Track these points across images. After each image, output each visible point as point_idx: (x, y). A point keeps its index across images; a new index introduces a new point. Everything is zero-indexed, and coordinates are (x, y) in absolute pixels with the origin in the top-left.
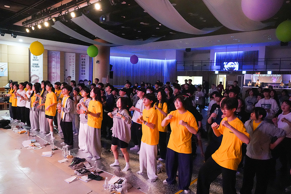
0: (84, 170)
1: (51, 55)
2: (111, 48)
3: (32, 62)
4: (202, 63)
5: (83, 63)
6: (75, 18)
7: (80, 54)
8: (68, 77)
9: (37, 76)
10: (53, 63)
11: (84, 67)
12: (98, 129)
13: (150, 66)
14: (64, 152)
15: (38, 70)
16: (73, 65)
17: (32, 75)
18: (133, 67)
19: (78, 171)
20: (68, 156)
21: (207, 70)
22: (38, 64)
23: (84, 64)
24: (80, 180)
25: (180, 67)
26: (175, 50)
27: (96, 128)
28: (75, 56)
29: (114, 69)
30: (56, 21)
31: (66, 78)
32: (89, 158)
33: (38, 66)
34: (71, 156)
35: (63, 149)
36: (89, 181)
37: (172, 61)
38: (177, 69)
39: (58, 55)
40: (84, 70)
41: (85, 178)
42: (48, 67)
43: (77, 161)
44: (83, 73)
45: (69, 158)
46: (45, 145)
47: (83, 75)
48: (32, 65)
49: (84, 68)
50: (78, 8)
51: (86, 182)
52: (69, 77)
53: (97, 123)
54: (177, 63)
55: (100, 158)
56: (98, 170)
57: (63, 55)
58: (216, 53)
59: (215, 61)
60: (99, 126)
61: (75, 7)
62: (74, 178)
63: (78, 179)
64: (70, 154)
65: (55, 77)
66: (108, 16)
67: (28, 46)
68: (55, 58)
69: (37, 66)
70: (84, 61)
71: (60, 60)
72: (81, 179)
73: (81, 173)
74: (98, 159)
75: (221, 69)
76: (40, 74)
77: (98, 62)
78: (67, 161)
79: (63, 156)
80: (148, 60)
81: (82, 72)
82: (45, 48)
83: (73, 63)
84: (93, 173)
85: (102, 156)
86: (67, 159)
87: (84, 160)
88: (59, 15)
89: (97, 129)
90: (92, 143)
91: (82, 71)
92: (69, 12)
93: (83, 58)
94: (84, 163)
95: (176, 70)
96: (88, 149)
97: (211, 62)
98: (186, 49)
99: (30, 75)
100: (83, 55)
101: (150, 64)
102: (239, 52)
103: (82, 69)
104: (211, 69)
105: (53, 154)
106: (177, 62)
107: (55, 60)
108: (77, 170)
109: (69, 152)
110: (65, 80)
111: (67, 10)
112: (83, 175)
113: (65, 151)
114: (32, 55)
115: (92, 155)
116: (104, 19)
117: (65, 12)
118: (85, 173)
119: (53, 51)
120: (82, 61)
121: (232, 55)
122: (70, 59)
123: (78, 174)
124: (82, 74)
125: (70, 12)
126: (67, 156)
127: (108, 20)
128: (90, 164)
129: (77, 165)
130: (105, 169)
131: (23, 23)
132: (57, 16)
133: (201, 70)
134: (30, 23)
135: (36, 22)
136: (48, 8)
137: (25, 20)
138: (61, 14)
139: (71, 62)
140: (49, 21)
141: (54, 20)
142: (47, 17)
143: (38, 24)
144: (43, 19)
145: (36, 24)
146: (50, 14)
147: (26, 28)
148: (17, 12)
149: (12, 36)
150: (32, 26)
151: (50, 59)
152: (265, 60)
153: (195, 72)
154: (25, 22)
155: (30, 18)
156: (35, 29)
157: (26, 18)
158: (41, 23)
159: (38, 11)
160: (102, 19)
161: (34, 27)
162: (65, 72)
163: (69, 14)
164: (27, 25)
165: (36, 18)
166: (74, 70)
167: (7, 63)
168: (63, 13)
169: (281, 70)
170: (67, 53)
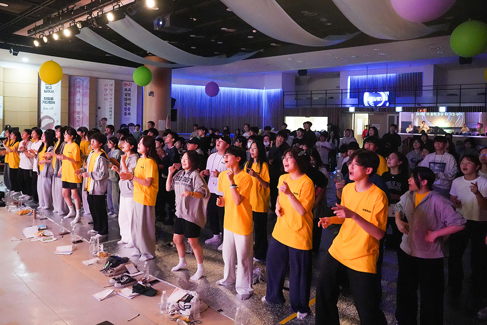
0: (125, 279)
1: (75, 83)
2: (172, 70)
3: (43, 95)
4: (326, 93)
6: (113, 22)
7: (122, 81)
8: (103, 119)
9: (50, 118)
10: (78, 97)
11: (128, 102)
12: (151, 207)
14: (92, 246)
15: (52, 108)
16: (111, 99)
17: (42, 116)
18: (211, 101)
19: (116, 280)
20: (100, 253)
21: (335, 106)
22: (52, 99)
23: (128, 97)
24: (119, 296)
25: (289, 101)
26: (281, 73)
27: (147, 204)
28: (114, 85)
29: (178, 106)
30: (82, 28)
31: (100, 121)
32: (135, 257)
34: (104, 253)
36: (135, 297)
37: (276, 91)
38: (283, 105)
39: (86, 83)
40: (129, 108)
41: (128, 292)
42: (69, 104)
43: (115, 262)
44: (127, 112)
45: (101, 257)
46: (62, 235)
47: (128, 116)
48: (42, 99)
49: (129, 104)
50: (119, 5)
51: (130, 298)
52: (103, 120)
53: (148, 197)
54: (285, 94)
55: (153, 257)
56: (150, 277)
57: (94, 83)
58: (349, 77)
59: (349, 91)
60: (151, 202)
61: (114, 4)
62: (109, 291)
63: (115, 293)
64: (102, 251)
65: (81, 120)
66: (168, 19)
67: (37, 69)
68: (81, 87)
69: (51, 101)
70: (129, 92)
71: (89, 91)
72: (120, 294)
73: (120, 282)
74: (150, 259)
75: (358, 104)
76: (55, 114)
77: (151, 93)
78: (98, 262)
80: (235, 90)
82: (65, 72)
83: (110, 97)
84: (141, 283)
85: (157, 253)
86: (98, 259)
87: (126, 260)
89: (148, 207)
90: (139, 230)
91: (125, 109)
92: (104, 12)
93: (128, 87)
94: (126, 266)
96: (134, 241)
97: (342, 93)
98: (299, 71)
99: (39, 116)
100: (128, 83)
102: (388, 75)
103: (126, 105)
104: (342, 104)
105: (75, 250)
106: (283, 94)
107: (81, 91)
108: (114, 277)
109: (102, 246)
110: (97, 124)
111: (100, 10)
112: (125, 287)
113: (94, 245)
114: (43, 84)
115: (140, 252)
116: (161, 23)
117: (98, 13)
118: (128, 283)
119: (78, 77)
120: (126, 92)
121: (377, 81)
122: (106, 90)
123: (116, 285)
124: (125, 114)
125: (106, 13)
126: (98, 253)
127: (168, 24)
128: (136, 267)
129: (115, 269)
130: (162, 276)
131: (29, 32)
132: (84, 18)
133: (324, 106)
134: (40, 32)
135: (51, 30)
136: (70, 7)
137: (32, 26)
138: (91, 15)
139: (107, 95)
140: (71, 28)
141: (79, 26)
142: (68, 21)
143: (53, 33)
144: (62, 24)
145: (50, 33)
146: (73, 15)
147: (34, 39)
148: (20, 14)
149: (11, 52)
150: (43, 36)
151: (72, 90)
152: (433, 88)
153: (315, 109)
154: (32, 30)
155: (40, 23)
156: (48, 40)
157: (34, 24)
158: (58, 30)
159: (54, 12)
160: (158, 24)
161: (47, 37)
162: (96, 111)
163: (104, 15)
164: (35, 34)
165: (50, 22)
166: (111, 108)
167: (2, 97)
168: (95, 14)
169: (462, 105)
170: (100, 80)
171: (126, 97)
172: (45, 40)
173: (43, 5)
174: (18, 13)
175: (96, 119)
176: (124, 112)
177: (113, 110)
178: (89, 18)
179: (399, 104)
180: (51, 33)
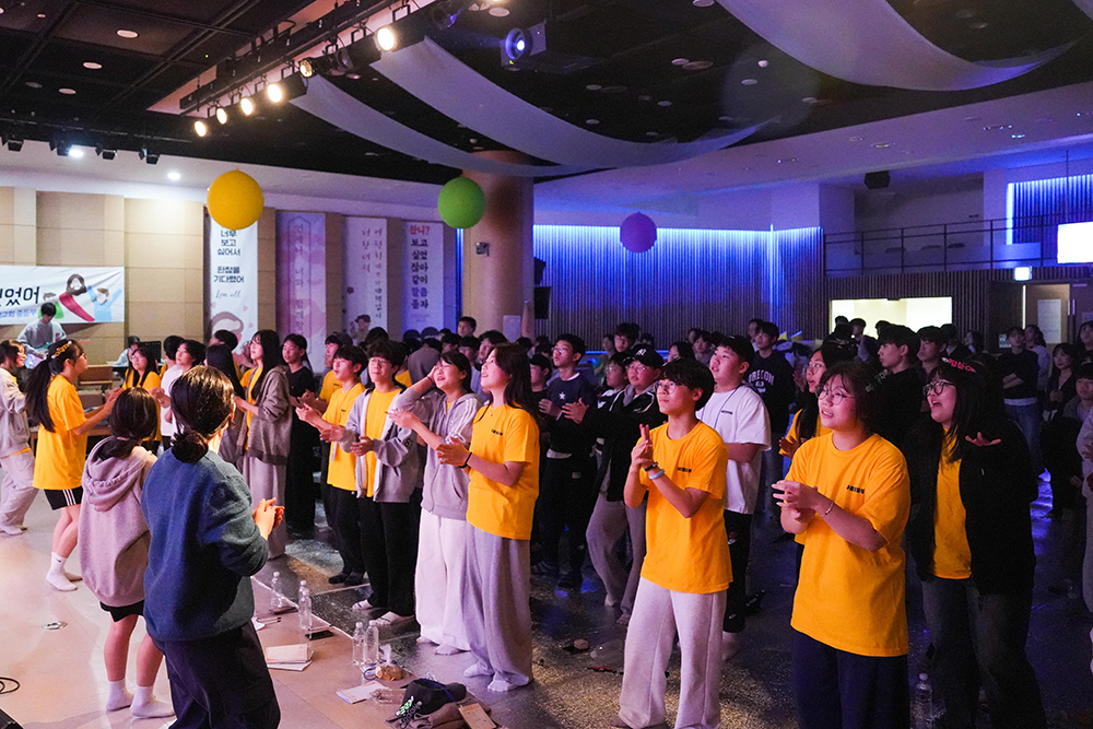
1: (291, 229)
3: (216, 261)
5: (416, 258)
6: (394, 50)
7: (405, 220)
8: (359, 317)
9: (234, 318)
10: (300, 263)
11: (421, 273)
12: (519, 542)
14: (361, 649)
15: (237, 293)
16: (379, 266)
17: (214, 312)
20: (383, 670)
22: (237, 270)
23: (421, 262)
27: (511, 535)
28: (384, 232)
30: (314, 75)
31: (352, 322)
33: (236, 275)
34: (394, 668)
35: (356, 637)
39: (318, 228)
40: (424, 289)
42: (278, 281)
43: (428, 696)
44: (421, 299)
45: (388, 681)
46: (277, 614)
47: (421, 310)
48: (214, 271)
49: (425, 279)
50: (409, 7)
52: (361, 321)
55: (527, 680)
57: (337, 229)
60: (520, 530)
61: (394, 7)
64: (388, 663)
65: (308, 320)
66: (539, 32)
67: (202, 199)
68: (306, 241)
69: (234, 274)
70: (423, 249)
71: (323, 249)
76: (245, 308)
77: (483, 248)
78: (380, 696)
79: (358, 667)
81: (416, 295)
82: (272, 201)
83: (378, 262)
85: (540, 675)
86: (377, 686)
87: (458, 693)
88: (327, 48)
89: (513, 544)
90: (488, 607)
91: (415, 292)
92: (368, 33)
94: (461, 709)
99: (207, 313)
100: (419, 225)
103: (416, 282)
105: (314, 657)
107: (306, 248)
109: (387, 649)
111: (357, 25)
113: (365, 644)
115: (490, 666)
116: (521, 46)
117: (352, 34)
119: (296, 214)
120: (415, 248)
122: (366, 245)
124: (415, 305)
125: (373, 33)
126: (378, 669)
127: (540, 46)
128: (488, 712)
129: (430, 717)
131: (184, 103)
132: (317, 53)
134: (210, 99)
135: (235, 91)
136: (282, 27)
137: (190, 87)
138: (334, 43)
139: (369, 256)
140: (285, 81)
141: (306, 71)
142: (277, 65)
143: (240, 98)
144: (262, 74)
145: (232, 100)
146: (290, 48)
147: (196, 119)
148: (164, 56)
149: (142, 156)
150: (217, 108)
151: (285, 247)
154: (190, 99)
155: (209, 76)
156: (230, 118)
157: (196, 79)
158: (253, 92)
159: (244, 43)
160: (513, 49)
161: (227, 109)
162: (343, 297)
163: (369, 40)
164: (198, 108)
165: (234, 73)
166: (380, 291)
167: (123, 268)
168: (345, 40)
170: (351, 221)
171: (415, 262)
172: (222, 117)
173: (219, 25)
174: (160, 52)
175: (344, 320)
176: (411, 298)
177: (384, 295)
178: (330, 49)
180: (236, 100)
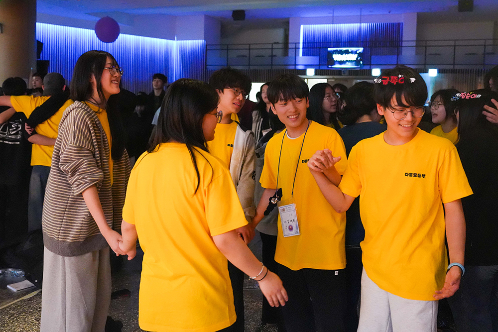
4: (272, 49)
13: (136, 55)
21: (282, 67)
25: (214, 60)
26: (203, 16)
37: (195, 43)
38: (206, 65)
54: (208, 48)
58: (302, 26)
59: (301, 46)
95: (206, 68)
97: (296, 48)
101: (137, 49)
104: (295, 65)
106: (206, 48)
121: (341, 33)
133: (269, 68)
152: (416, 44)
153: (256, 70)
169: (457, 67)
179: (377, 66)
